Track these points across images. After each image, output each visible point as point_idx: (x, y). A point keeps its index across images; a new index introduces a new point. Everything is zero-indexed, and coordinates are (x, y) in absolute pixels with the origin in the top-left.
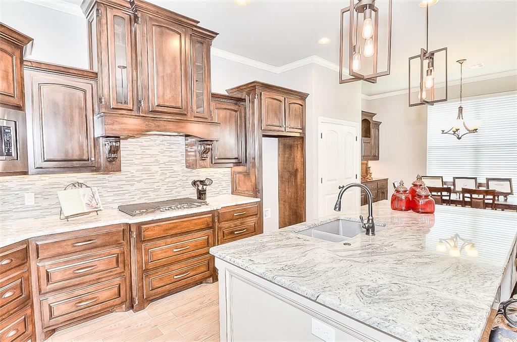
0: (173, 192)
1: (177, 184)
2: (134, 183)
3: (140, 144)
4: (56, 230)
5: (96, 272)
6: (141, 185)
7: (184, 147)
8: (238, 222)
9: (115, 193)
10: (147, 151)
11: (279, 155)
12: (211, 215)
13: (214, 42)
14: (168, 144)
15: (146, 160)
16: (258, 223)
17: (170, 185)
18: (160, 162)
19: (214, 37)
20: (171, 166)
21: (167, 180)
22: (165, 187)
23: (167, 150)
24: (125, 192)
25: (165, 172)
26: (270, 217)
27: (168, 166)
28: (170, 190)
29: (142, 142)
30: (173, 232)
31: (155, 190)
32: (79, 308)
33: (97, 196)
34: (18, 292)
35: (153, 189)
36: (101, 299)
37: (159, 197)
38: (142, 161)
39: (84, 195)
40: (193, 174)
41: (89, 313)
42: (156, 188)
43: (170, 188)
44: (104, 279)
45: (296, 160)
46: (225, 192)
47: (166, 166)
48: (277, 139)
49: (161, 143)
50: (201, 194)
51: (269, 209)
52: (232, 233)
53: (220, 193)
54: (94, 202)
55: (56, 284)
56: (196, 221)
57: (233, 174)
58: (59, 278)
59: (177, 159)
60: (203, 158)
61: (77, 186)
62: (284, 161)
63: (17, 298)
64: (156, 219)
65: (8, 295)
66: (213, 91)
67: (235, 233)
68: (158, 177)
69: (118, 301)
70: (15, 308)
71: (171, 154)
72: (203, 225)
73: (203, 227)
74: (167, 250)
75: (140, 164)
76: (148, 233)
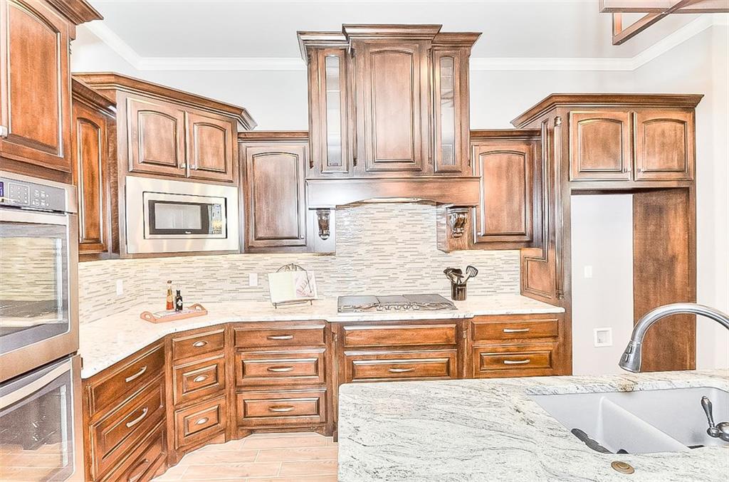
0: (417, 283)
1: (423, 272)
2: (362, 267)
3: (372, 216)
4: (251, 318)
5: (291, 376)
6: (372, 272)
7: (435, 217)
8: (511, 345)
9: (339, 279)
10: (380, 226)
11: (635, 227)
12: (454, 326)
13: (475, 49)
14: (410, 215)
15: (377, 238)
16: (558, 354)
17: (412, 272)
18: (398, 241)
19: (474, 41)
20: (415, 246)
21: (407, 266)
22: (404, 276)
23: (408, 223)
24: (351, 279)
25: (406, 254)
26: (611, 344)
27: (409, 246)
28: (411, 281)
29: (373, 214)
30: (390, 343)
31: (391, 279)
32: (273, 414)
33: (313, 282)
34: (211, 378)
35: (387, 278)
36: (297, 410)
37: (396, 288)
38: (372, 239)
39: (296, 280)
40: (448, 259)
41: (283, 424)
42: (392, 276)
43: (411, 277)
44: (301, 387)
45: (672, 237)
46: (507, 289)
47: (407, 246)
48: (631, 196)
49: (400, 213)
50: (459, 291)
51: (610, 329)
52: (499, 361)
53: (498, 291)
54: (307, 289)
55: (251, 379)
56: (428, 332)
57: (524, 260)
58: (253, 372)
59: (423, 236)
60: (456, 235)
61: (291, 269)
62: (646, 240)
63: (210, 385)
64: (363, 320)
65: (200, 379)
66: (473, 127)
67: (506, 362)
68: (394, 261)
69: (317, 419)
70: (208, 395)
71: (415, 229)
72: (440, 339)
73: (439, 342)
74: (380, 367)
75: (371, 243)
76: (351, 338)
